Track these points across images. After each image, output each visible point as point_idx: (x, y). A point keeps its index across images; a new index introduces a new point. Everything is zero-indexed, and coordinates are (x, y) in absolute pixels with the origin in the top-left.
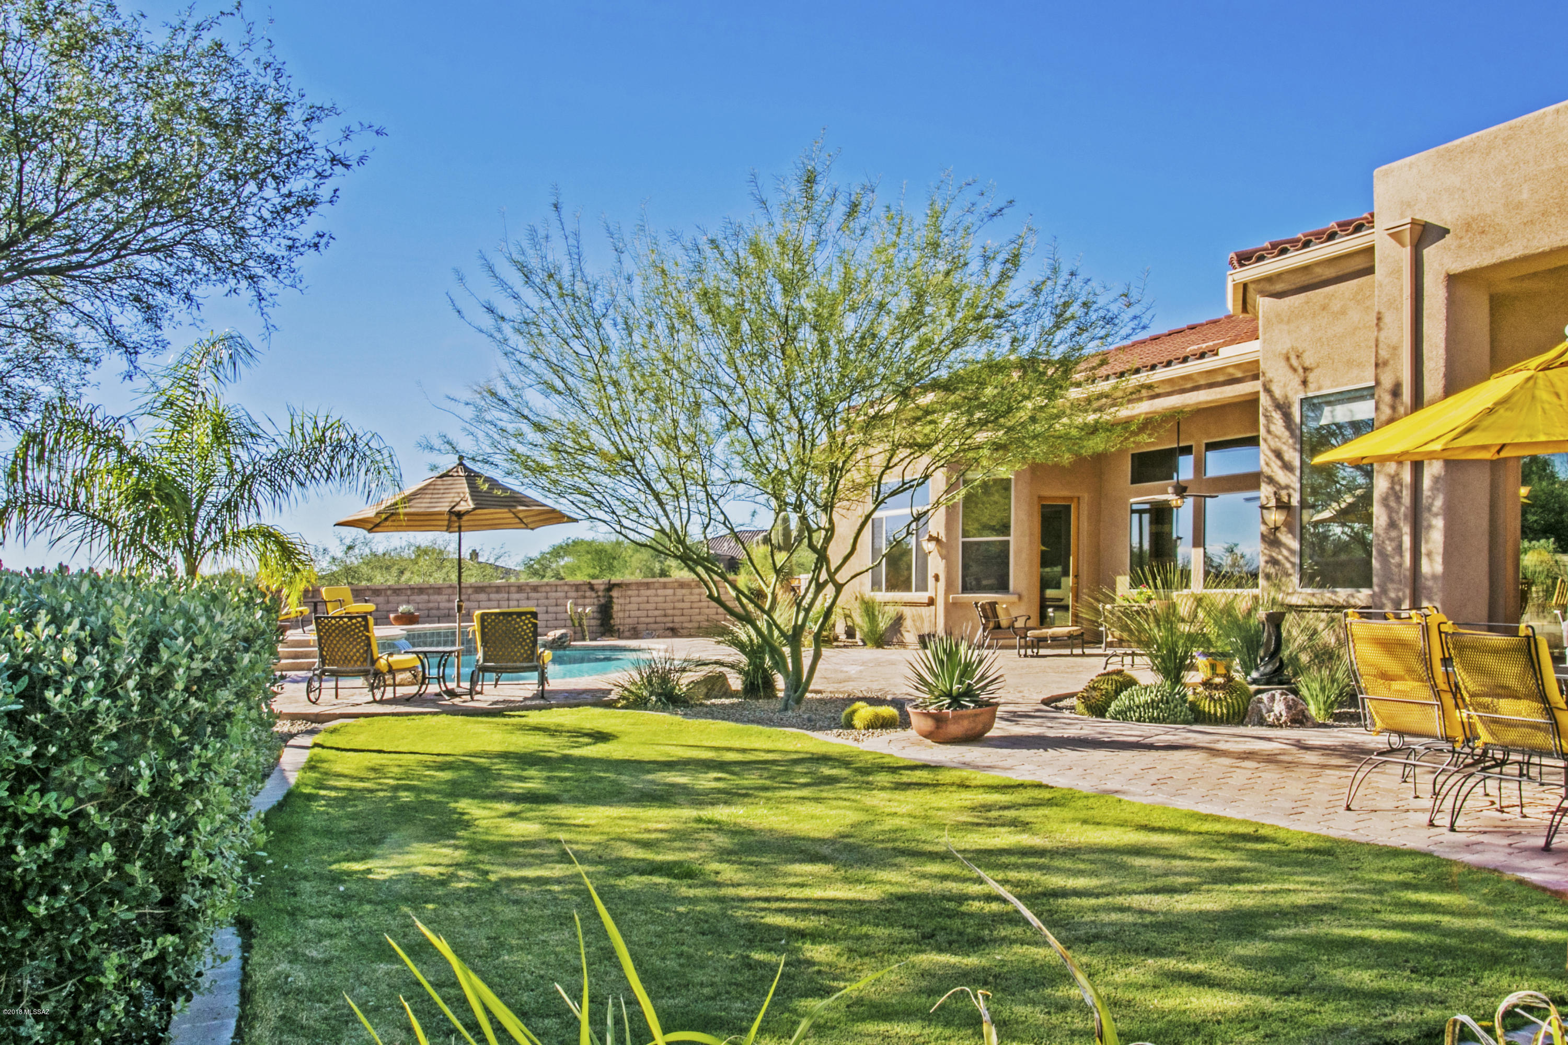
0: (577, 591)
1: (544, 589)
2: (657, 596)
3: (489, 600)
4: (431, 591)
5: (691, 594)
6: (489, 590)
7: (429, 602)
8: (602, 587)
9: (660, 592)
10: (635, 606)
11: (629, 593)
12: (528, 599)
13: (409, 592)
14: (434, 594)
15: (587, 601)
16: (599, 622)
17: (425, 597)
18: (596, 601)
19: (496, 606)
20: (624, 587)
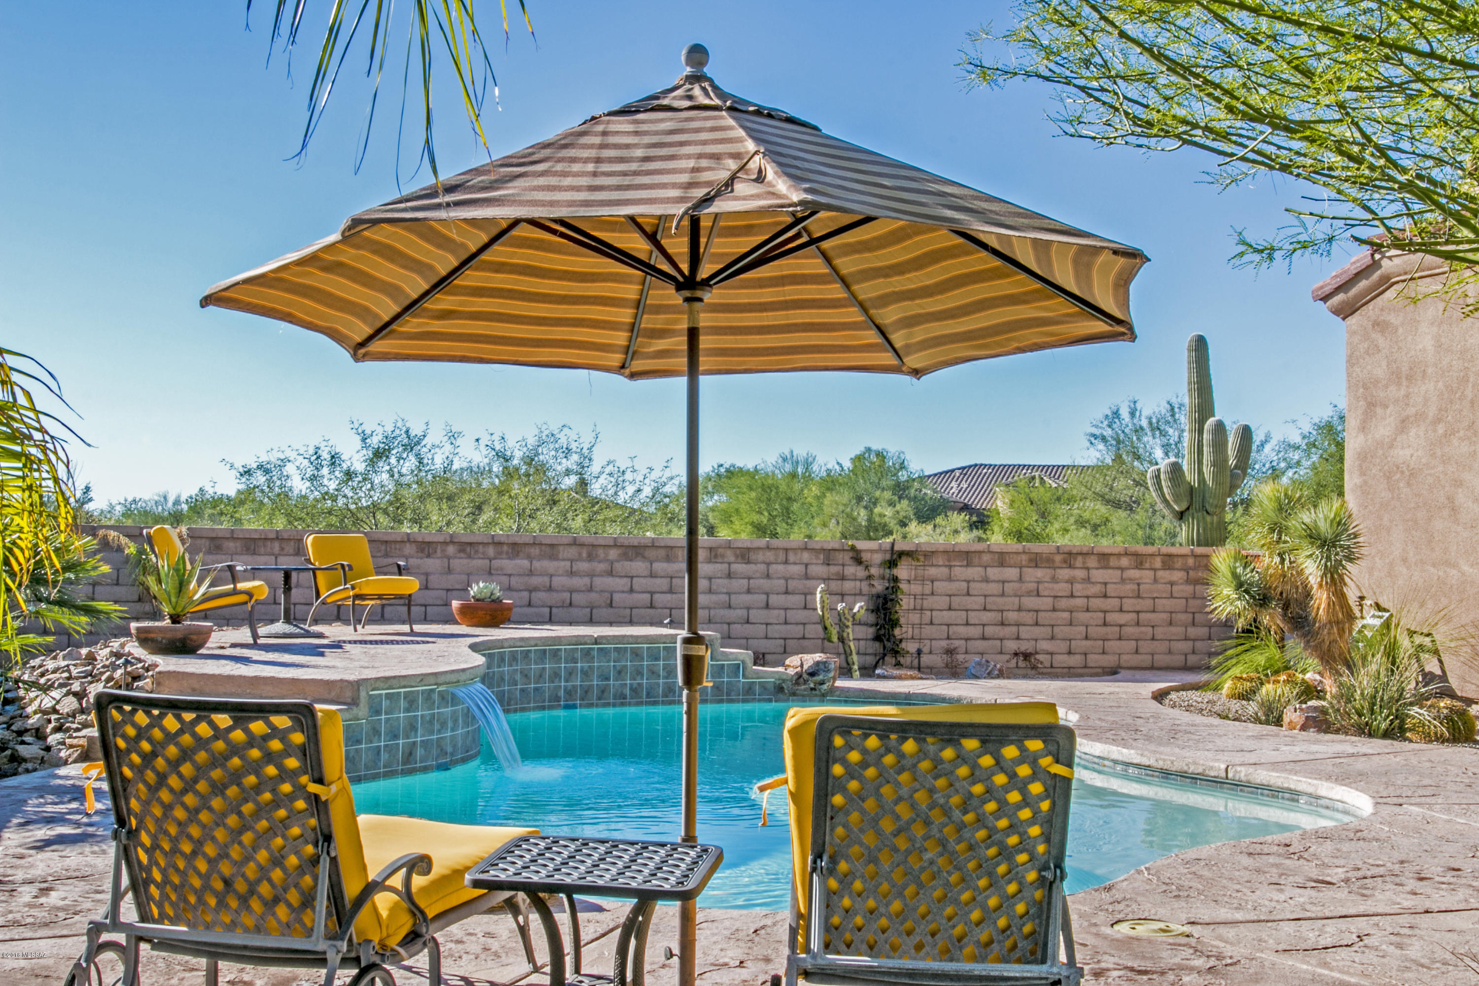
0: (827, 564)
1: (760, 556)
2: (986, 580)
3: (652, 575)
4: (535, 551)
5: (1054, 580)
6: (647, 553)
7: (531, 573)
8: (878, 558)
9: (994, 573)
10: (943, 601)
11: (932, 571)
12: (729, 576)
13: (491, 551)
14: (541, 557)
15: (848, 586)
16: (871, 632)
17: (523, 563)
18: (865, 588)
19: (665, 588)
20: (922, 558)
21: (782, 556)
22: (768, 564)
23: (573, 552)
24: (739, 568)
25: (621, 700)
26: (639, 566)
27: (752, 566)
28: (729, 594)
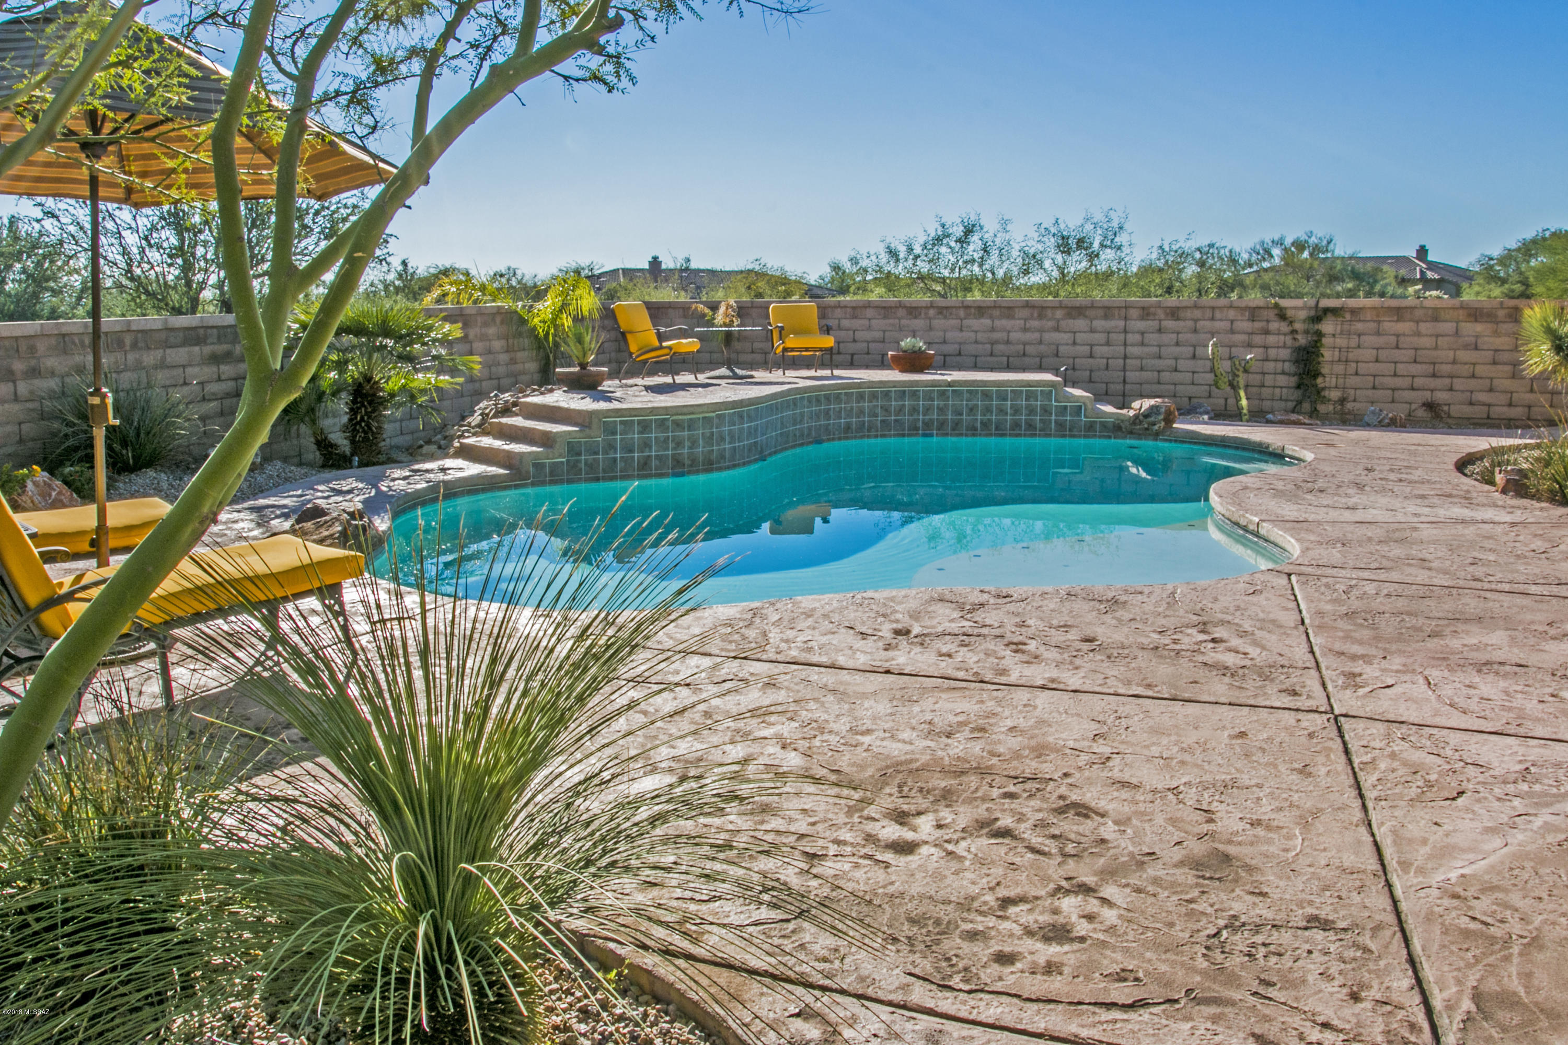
0: (1252, 319)
1: (1189, 314)
2: (1418, 334)
3: (1092, 331)
4: (996, 313)
6: (1089, 313)
7: (993, 329)
8: (1303, 314)
9: (1427, 328)
10: (1369, 354)
11: (1359, 326)
12: (1160, 331)
13: (962, 313)
14: (1001, 317)
15: (1271, 339)
16: (1293, 381)
17: (987, 322)
18: (1289, 340)
19: (1103, 341)
20: (1348, 316)
21: (1208, 314)
22: (1196, 321)
23: (1025, 313)
24: (1169, 324)
25: (973, 431)
26: (1080, 323)
27: (1181, 323)
28: (1159, 346)
